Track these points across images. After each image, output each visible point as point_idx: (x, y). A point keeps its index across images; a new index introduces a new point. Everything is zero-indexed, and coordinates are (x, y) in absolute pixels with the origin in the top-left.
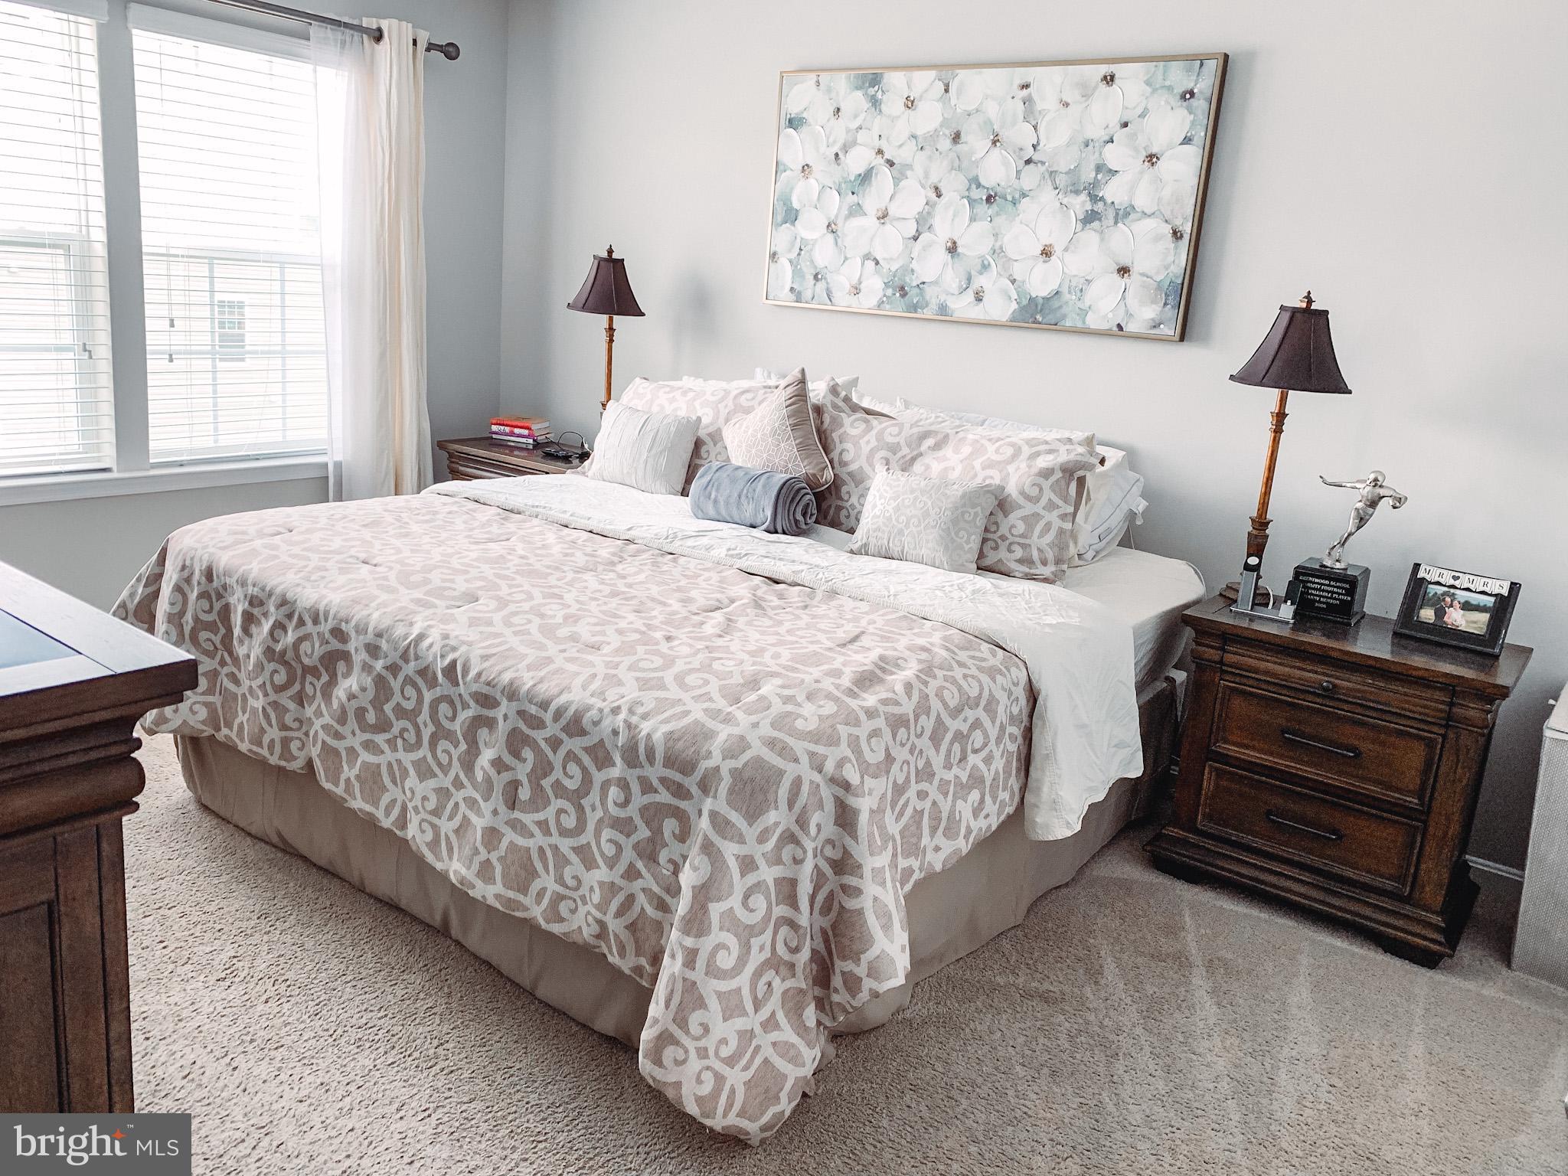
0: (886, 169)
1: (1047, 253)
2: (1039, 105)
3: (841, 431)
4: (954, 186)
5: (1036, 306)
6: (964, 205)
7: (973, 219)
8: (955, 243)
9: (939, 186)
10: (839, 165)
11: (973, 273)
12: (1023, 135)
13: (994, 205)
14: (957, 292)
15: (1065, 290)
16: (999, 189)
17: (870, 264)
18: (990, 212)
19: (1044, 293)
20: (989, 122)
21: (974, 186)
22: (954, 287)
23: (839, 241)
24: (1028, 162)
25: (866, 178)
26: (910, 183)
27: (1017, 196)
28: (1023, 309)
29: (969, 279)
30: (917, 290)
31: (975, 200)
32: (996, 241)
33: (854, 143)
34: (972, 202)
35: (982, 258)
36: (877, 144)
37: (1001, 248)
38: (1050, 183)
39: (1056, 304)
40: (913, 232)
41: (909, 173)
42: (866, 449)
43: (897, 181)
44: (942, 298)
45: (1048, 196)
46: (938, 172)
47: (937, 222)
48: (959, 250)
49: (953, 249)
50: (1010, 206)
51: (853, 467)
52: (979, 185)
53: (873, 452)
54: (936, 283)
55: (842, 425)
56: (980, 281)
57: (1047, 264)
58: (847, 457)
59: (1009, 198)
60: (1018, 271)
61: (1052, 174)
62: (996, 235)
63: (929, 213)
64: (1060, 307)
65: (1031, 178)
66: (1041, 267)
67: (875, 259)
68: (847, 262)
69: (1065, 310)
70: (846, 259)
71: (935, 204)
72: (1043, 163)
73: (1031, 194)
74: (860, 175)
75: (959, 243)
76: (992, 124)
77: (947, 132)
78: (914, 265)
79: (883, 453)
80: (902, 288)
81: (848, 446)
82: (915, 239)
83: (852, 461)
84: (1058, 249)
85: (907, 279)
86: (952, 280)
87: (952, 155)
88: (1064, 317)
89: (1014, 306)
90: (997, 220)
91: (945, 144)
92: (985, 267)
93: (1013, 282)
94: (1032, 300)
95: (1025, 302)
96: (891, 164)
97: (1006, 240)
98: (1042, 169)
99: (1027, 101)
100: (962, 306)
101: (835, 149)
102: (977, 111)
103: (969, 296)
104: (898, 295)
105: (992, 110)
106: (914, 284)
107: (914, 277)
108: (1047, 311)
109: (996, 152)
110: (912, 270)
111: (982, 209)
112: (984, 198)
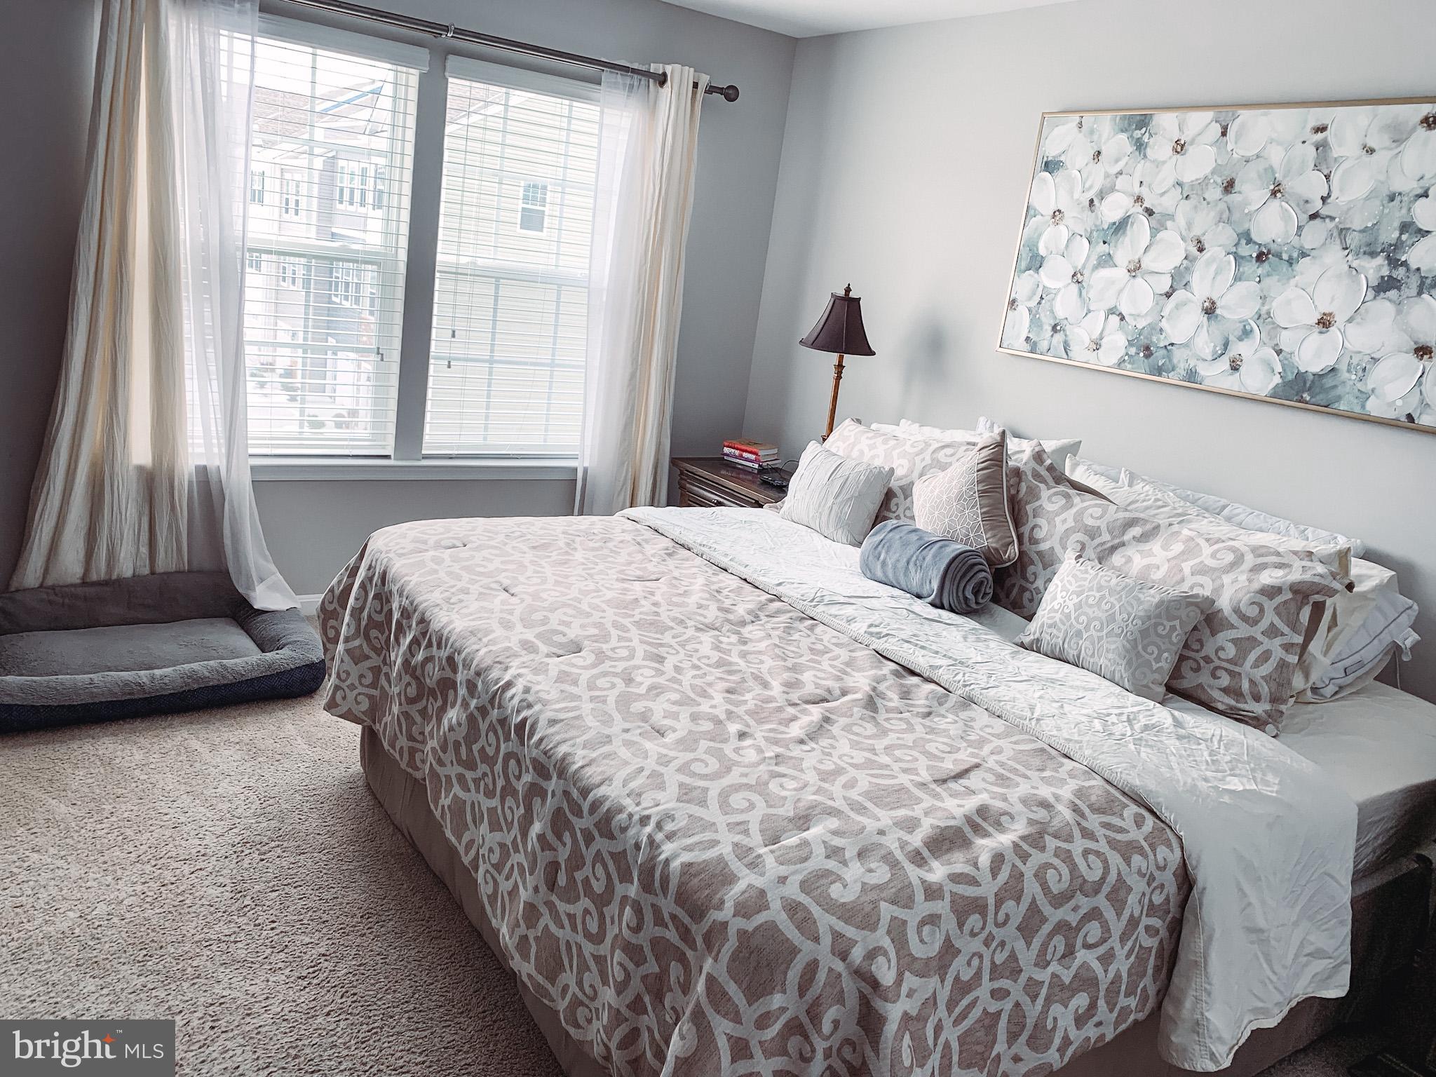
0: (1143, 219)
1: (1325, 323)
2: (1336, 151)
3: (1037, 504)
4: (1220, 240)
5: (1305, 382)
6: (1229, 263)
7: (1238, 278)
8: (1213, 303)
9: (1202, 239)
10: (1092, 212)
11: (1231, 338)
12: (1313, 185)
13: (1266, 265)
14: (1210, 358)
15: (1343, 367)
16: (1274, 247)
17: (1114, 319)
18: (1260, 271)
19: (1316, 369)
20: (1271, 169)
21: (1243, 242)
22: (1207, 352)
23: (1084, 292)
24: (1314, 216)
25: (1120, 227)
26: (1169, 235)
27: (1295, 255)
28: (1287, 385)
29: (1226, 345)
30: (1164, 352)
31: (1243, 258)
32: (1263, 304)
33: (1112, 189)
34: (1238, 258)
35: (1244, 322)
36: (1137, 190)
37: (1268, 313)
38: (1338, 241)
39: (1328, 382)
40: (1167, 288)
41: (1169, 224)
42: (1061, 529)
43: (1154, 232)
44: (1192, 363)
45: (1334, 257)
46: (1204, 222)
47: (1195, 279)
48: (1218, 311)
49: (1210, 311)
50: (1285, 266)
51: (1044, 546)
52: (1249, 241)
53: (1068, 533)
54: (1186, 345)
55: (1038, 498)
56: (1239, 348)
57: (1323, 336)
58: (1039, 534)
59: (1285, 257)
60: (1285, 340)
61: (1343, 232)
62: (1263, 298)
63: (1186, 268)
64: (1335, 387)
65: (1315, 234)
66: (1315, 338)
67: (1121, 314)
68: (1089, 315)
69: (1340, 391)
70: (1089, 311)
71: (1195, 259)
72: (1332, 218)
73: (1313, 253)
74: (1114, 223)
75: (1218, 304)
76: (1273, 172)
77: (1219, 180)
78: (1164, 324)
79: (1080, 536)
80: (1147, 348)
81: (1042, 521)
82: (1168, 295)
83: (1044, 540)
84: (1340, 319)
85: (1154, 339)
86: (1205, 344)
87: (1222, 206)
88: (1339, 399)
89: (1277, 380)
90: (1267, 282)
91: (1215, 193)
92: (1246, 333)
93: (1279, 352)
94: (1300, 376)
95: (1290, 377)
96: (1150, 212)
97: (1276, 306)
98: (1330, 225)
99: (1321, 147)
100: (1215, 374)
101: (1091, 194)
102: (1258, 157)
103: (1224, 364)
104: (1142, 354)
105: (1276, 156)
106: (1162, 345)
107: (1162, 337)
108: (1317, 390)
109: (1275, 204)
110: (1161, 330)
111: (1251, 268)
112: (1254, 255)
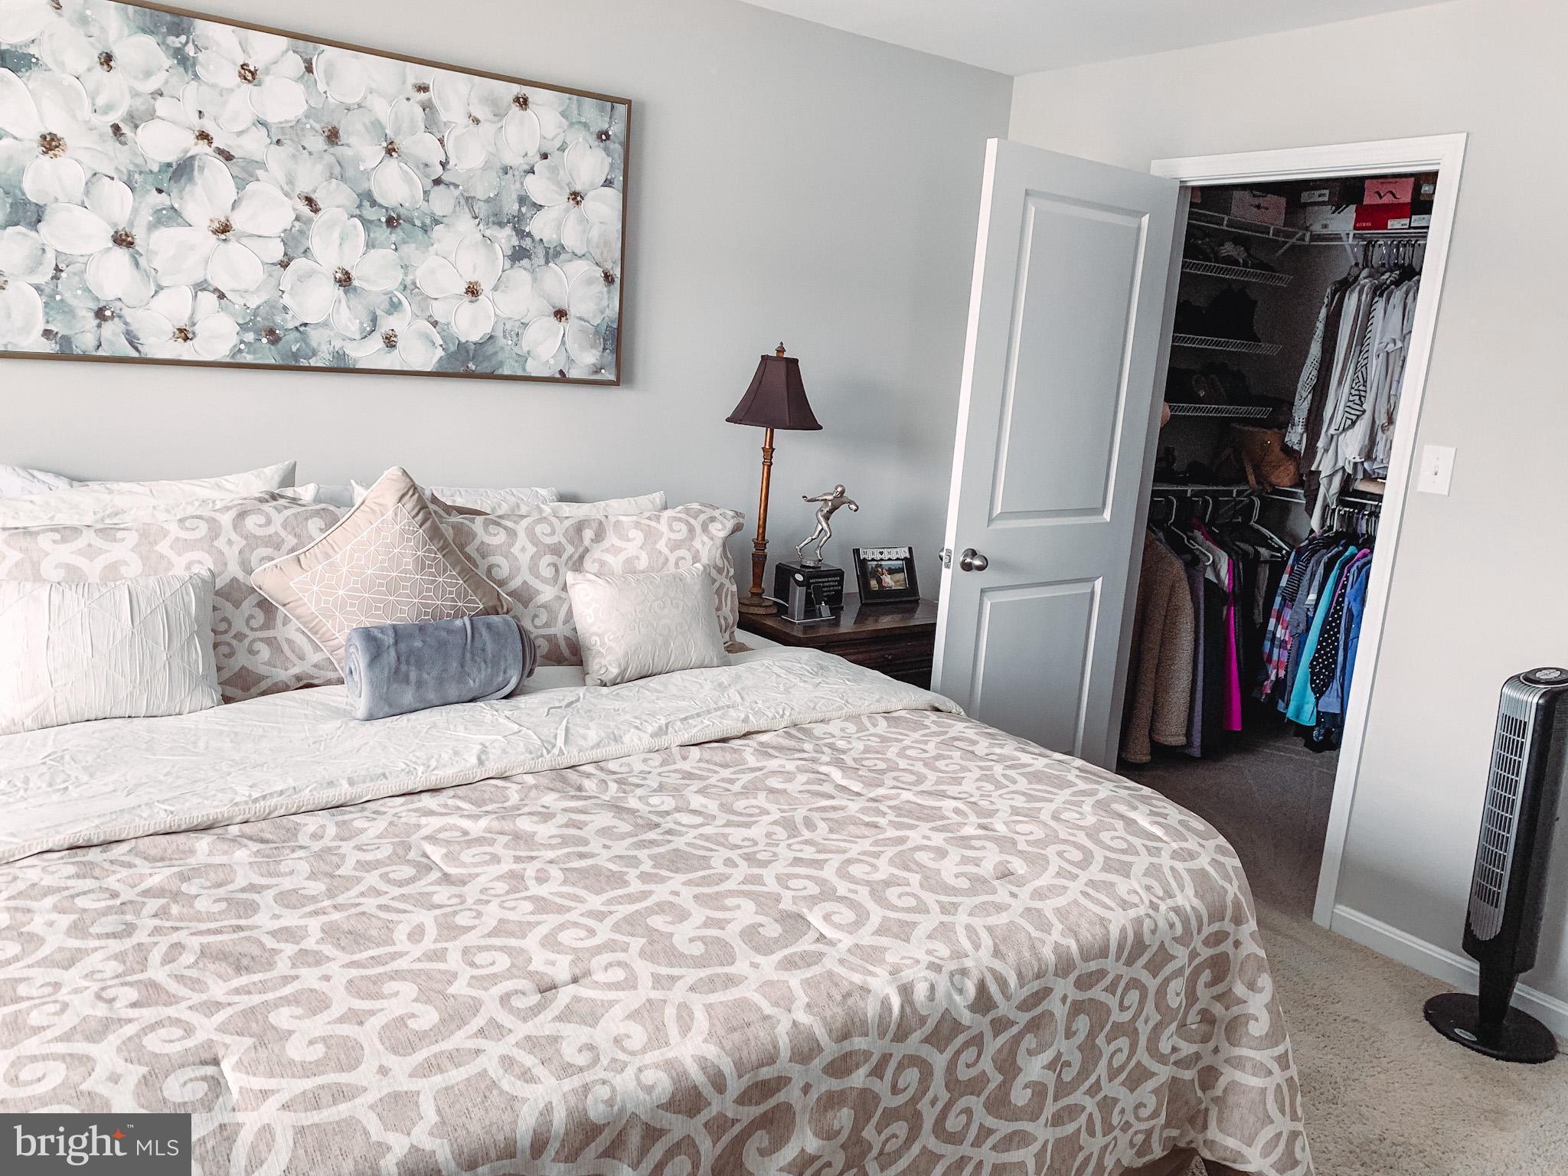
0: (219, 163)
1: (473, 291)
2: (443, 116)
4: (336, 200)
5: (467, 352)
6: (355, 226)
7: (370, 245)
8: (347, 273)
9: (313, 196)
10: (124, 143)
11: (379, 312)
12: (426, 147)
13: (398, 230)
14: (358, 337)
15: (499, 334)
16: (402, 211)
17: (208, 299)
18: (393, 238)
19: (475, 337)
20: (377, 125)
21: (367, 204)
22: (354, 328)
23: (142, 261)
24: (437, 182)
25: (182, 170)
26: (264, 188)
27: (428, 221)
28: (450, 356)
29: (374, 320)
30: (297, 334)
31: (370, 222)
32: (406, 274)
33: (152, 115)
34: (366, 223)
35: (390, 295)
36: (198, 124)
37: (414, 283)
38: (467, 210)
39: (489, 349)
40: (279, 256)
41: (260, 173)
42: (524, 559)
43: (241, 183)
44: (338, 344)
45: (465, 224)
46: (310, 177)
47: (315, 243)
48: (355, 283)
49: (345, 281)
50: (420, 234)
51: (515, 584)
52: (374, 203)
53: (535, 560)
54: (325, 324)
55: (474, 536)
56: (390, 323)
57: (474, 305)
58: (503, 572)
59: (418, 223)
60: (438, 310)
61: (469, 200)
62: (405, 267)
63: (301, 232)
64: (496, 353)
65: (442, 202)
66: (466, 307)
67: (216, 290)
68: (161, 294)
69: (500, 356)
70: (160, 288)
71: (309, 221)
72: (456, 186)
73: (445, 220)
74: (169, 165)
75: (353, 274)
76: (383, 128)
77: (318, 127)
78: (286, 300)
79: (548, 558)
80: (271, 332)
81: (497, 559)
82: (284, 265)
83: (511, 577)
84: (486, 287)
85: (278, 320)
86: (348, 319)
87: (329, 158)
88: (501, 364)
89: (440, 353)
90: (405, 249)
91: (318, 143)
92: (394, 307)
93: (435, 324)
94: (462, 346)
95: (453, 348)
96: (227, 157)
97: (420, 275)
98: (457, 193)
99: (427, 106)
100: (368, 353)
101: (114, 117)
102: (360, 106)
103: (377, 342)
104: (264, 340)
105: (382, 110)
106: (290, 325)
107: (289, 317)
108: (480, 359)
109: (393, 163)
110: (285, 309)
111: (382, 233)
112: (383, 219)
